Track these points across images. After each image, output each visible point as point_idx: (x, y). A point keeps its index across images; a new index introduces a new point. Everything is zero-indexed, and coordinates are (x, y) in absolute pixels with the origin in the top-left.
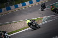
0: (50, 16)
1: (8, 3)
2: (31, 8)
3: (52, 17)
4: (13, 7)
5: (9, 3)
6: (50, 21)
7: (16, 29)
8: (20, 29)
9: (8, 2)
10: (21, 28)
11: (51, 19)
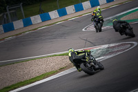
0: (106, 46)
1: (7, 15)
2: (62, 25)
3: (113, 47)
4: (18, 24)
5: (10, 14)
6: (108, 57)
7: (27, 78)
8: (35, 78)
9: (8, 12)
10: (38, 75)
11: (110, 53)
